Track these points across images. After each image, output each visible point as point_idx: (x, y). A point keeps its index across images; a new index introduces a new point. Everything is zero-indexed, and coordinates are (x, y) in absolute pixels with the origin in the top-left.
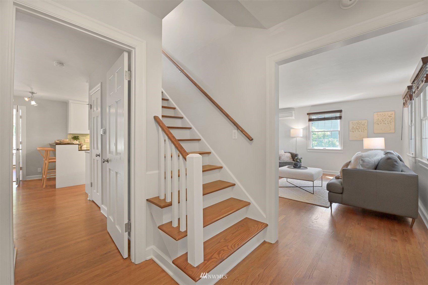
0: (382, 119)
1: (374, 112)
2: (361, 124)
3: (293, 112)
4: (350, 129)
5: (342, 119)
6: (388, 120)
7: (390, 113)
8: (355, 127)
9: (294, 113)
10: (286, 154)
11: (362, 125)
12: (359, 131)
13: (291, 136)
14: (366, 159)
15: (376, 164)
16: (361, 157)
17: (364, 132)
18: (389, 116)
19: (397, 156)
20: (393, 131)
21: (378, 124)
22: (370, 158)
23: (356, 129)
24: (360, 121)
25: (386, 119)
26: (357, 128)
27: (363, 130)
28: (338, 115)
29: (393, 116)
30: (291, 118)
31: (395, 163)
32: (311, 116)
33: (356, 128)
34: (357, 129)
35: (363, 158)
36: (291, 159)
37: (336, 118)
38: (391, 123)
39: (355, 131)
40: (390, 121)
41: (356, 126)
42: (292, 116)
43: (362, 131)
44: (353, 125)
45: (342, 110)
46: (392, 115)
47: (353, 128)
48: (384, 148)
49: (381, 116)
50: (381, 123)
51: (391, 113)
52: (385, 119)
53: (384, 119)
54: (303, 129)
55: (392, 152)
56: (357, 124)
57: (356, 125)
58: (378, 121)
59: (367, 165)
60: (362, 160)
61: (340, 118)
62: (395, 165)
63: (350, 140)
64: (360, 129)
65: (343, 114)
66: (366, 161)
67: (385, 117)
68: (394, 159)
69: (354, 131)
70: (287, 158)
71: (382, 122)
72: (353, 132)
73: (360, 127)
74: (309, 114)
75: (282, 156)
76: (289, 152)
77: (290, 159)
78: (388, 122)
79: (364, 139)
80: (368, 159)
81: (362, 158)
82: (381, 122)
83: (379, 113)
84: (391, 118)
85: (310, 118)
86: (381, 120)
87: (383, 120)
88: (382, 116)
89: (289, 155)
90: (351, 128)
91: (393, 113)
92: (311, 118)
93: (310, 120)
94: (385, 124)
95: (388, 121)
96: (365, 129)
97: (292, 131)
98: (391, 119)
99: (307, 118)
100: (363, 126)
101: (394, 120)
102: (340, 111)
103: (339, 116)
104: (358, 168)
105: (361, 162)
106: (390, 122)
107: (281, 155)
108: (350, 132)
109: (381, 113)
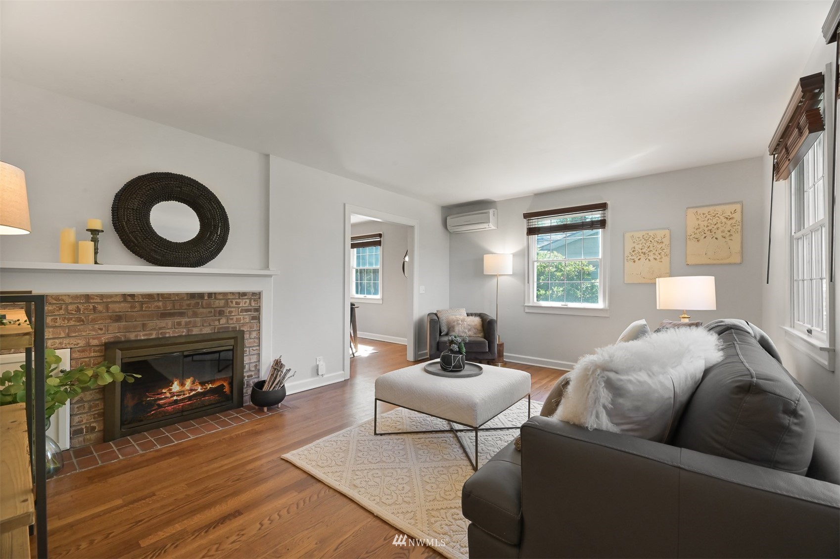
0: (707, 226)
1: (687, 208)
2: (653, 241)
3: (491, 211)
4: (627, 253)
5: (606, 227)
6: (723, 228)
7: (728, 209)
8: (638, 247)
9: (494, 214)
10: (471, 318)
11: (655, 244)
12: (649, 260)
13: (485, 273)
14: (630, 381)
15: (683, 398)
16: (605, 368)
17: (661, 262)
18: (727, 218)
19: (758, 338)
20: (737, 259)
21: (698, 241)
22: (651, 374)
23: (642, 255)
24: (651, 233)
25: (719, 225)
26: (644, 251)
27: (659, 256)
28: (596, 216)
29: (737, 216)
30: (485, 225)
31: (787, 420)
32: (534, 221)
33: (640, 251)
34: (644, 254)
35: (617, 372)
36: (480, 333)
37: (593, 225)
38: (731, 235)
39: (639, 259)
40: (729, 231)
41: (640, 246)
42: (488, 222)
43: (655, 259)
44: (634, 242)
45: (606, 203)
46: (734, 215)
47: (633, 251)
48: (713, 307)
49: (706, 219)
50: (705, 237)
51: (733, 207)
52: (715, 227)
53: (713, 226)
54: (514, 255)
55: (741, 323)
56: (643, 240)
57: (641, 242)
58: (699, 230)
59: (637, 409)
60: (610, 385)
61: (602, 224)
62: (787, 430)
63: (626, 282)
64: (651, 254)
65: (610, 215)
66: (631, 387)
67: (715, 221)
68: (778, 391)
69: (636, 260)
70: (469, 330)
71: (709, 233)
72: (634, 262)
73: (652, 249)
74: (527, 216)
75: (458, 324)
76: (476, 315)
77: (475, 334)
78: (724, 234)
79: (657, 279)
80: (643, 376)
81: (612, 375)
82: (705, 235)
83: (700, 211)
84: (731, 221)
85: (531, 227)
86: (706, 229)
87: (710, 228)
88: (709, 217)
89: (476, 321)
90: (628, 250)
91: (738, 207)
92: (534, 226)
93: (532, 231)
94: (716, 238)
95: (723, 232)
96: (663, 253)
97: (487, 259)
98: (733, 226)
99: (524, 225)
100: (659, 246)
101: (739, 227)
102: (603, 207)
103: (600, 219)
104: (591, 423)
105: (605, 396)
106: (729, 234)
107: (454, 322)
108: (626, 262)
109: (705, 210)
